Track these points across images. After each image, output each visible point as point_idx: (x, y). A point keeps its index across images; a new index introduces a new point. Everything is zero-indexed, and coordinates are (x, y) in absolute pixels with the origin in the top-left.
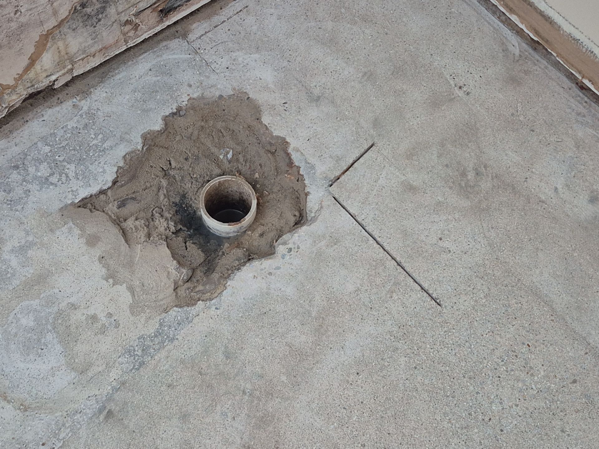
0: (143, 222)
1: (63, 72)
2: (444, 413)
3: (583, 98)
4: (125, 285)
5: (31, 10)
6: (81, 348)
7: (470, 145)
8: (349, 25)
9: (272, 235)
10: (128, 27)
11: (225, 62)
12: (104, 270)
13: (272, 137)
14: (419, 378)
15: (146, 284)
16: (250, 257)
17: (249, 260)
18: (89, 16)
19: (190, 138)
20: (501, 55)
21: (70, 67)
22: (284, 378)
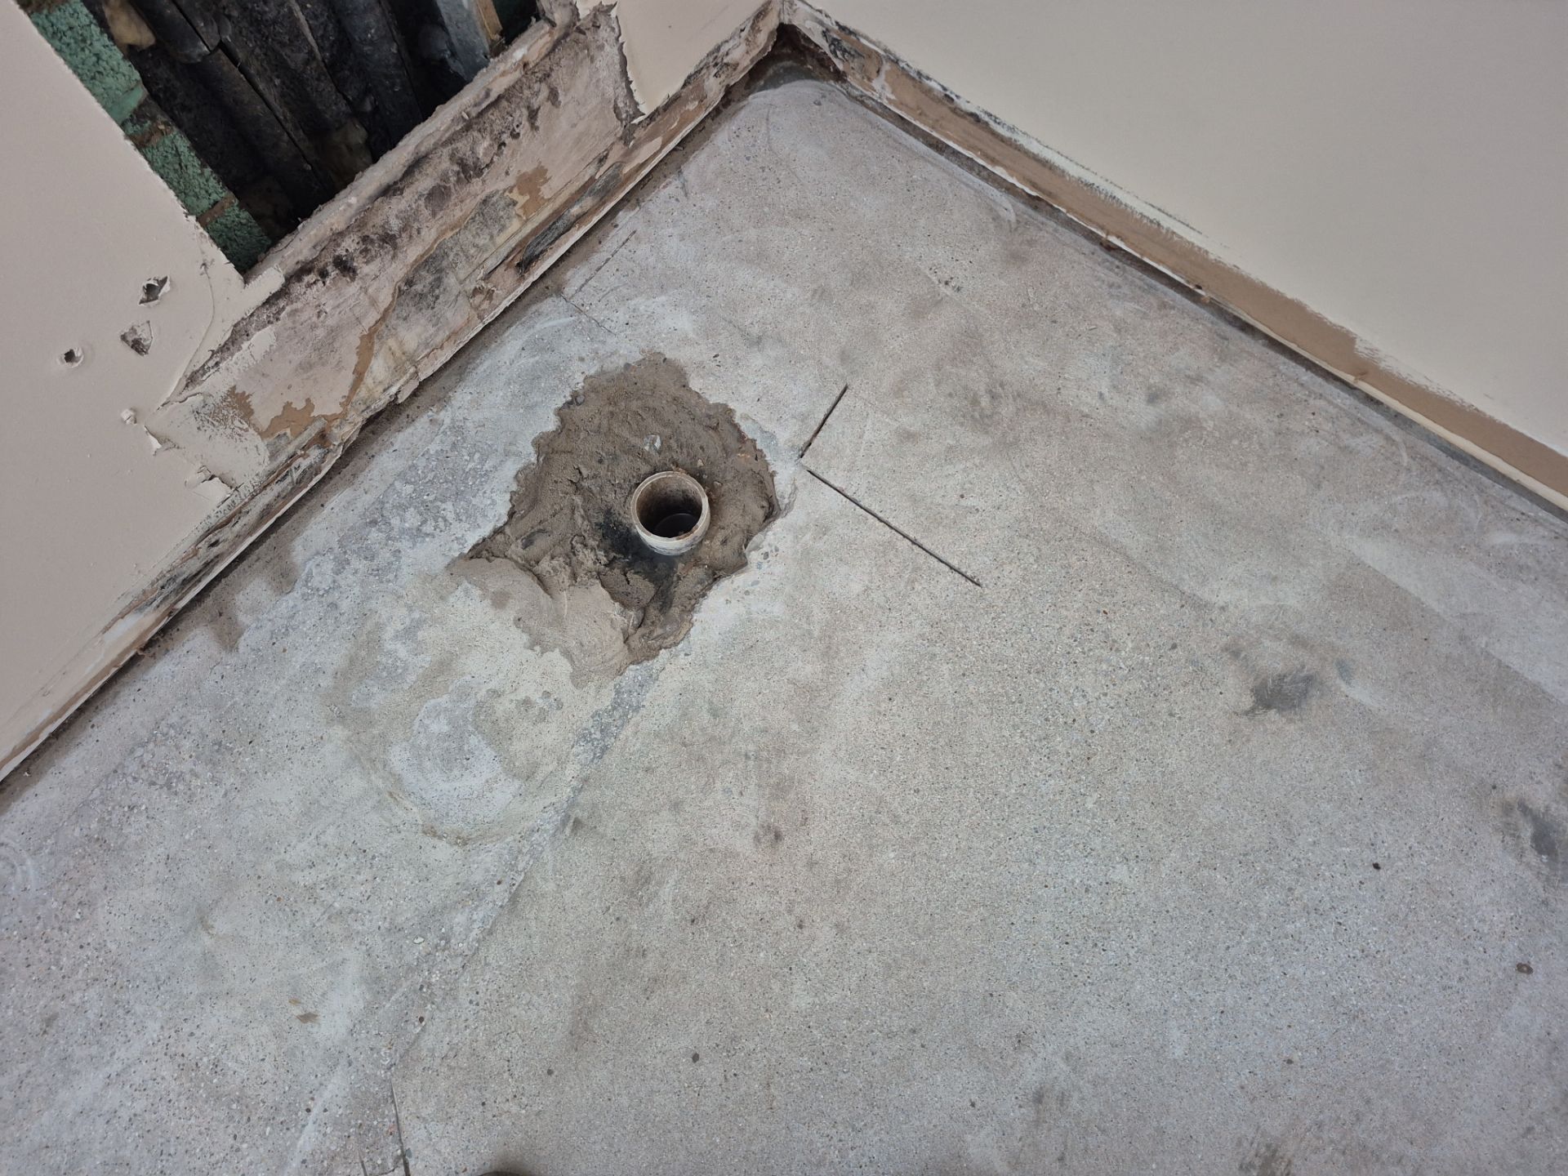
0: (561, 559)
1: (405, 379)
2: (1013, 726)
3: (1112, 263)
4: (557, 650)
5: (338, 306)
6: (519, 746)
7: (975, 359)
8: (779, 229)
9: (737, 539)
10: (478, 299)
11: (622, 316)
12: (525, 637)
13: (710, 407)
14: (971, 687)
15: (585, 641)
16: (716, 574)
17: (715, 579)
18: (422, 296)
19: (598, 432)
20: (991, 226)
21: (412, 370)
22: (795, 727)
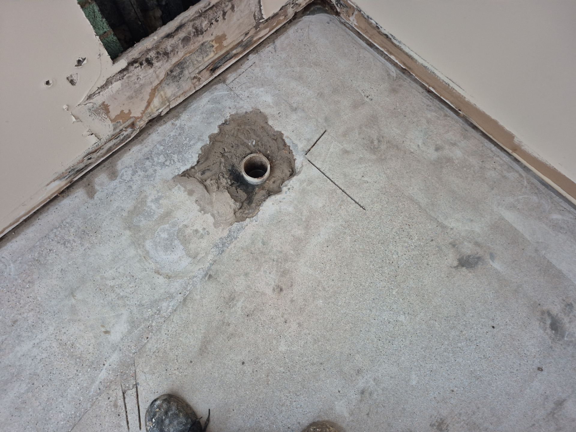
0: (214, 181)
1: (165, 107)
2: (370, 262)
3: (429, 97)
4: (209, 214)
5: (145, 77)
6: (192, 246)
7: (374, 126)
8: (308, 68)
9: (279, 181)
10: (195, 80)
11: (246, 94)
12: (198, 207)
13: (275, 132)
14: (357, 246)
15: (220, 211)
16: (270, 193)
17: (269, 195)
18: (175, 77)
19: (233, 135)
20: (387, 77)
21: (168, 104)
22: (292, 252)
